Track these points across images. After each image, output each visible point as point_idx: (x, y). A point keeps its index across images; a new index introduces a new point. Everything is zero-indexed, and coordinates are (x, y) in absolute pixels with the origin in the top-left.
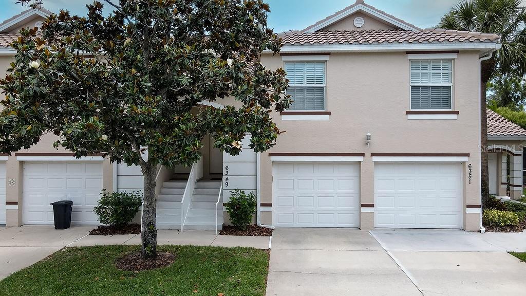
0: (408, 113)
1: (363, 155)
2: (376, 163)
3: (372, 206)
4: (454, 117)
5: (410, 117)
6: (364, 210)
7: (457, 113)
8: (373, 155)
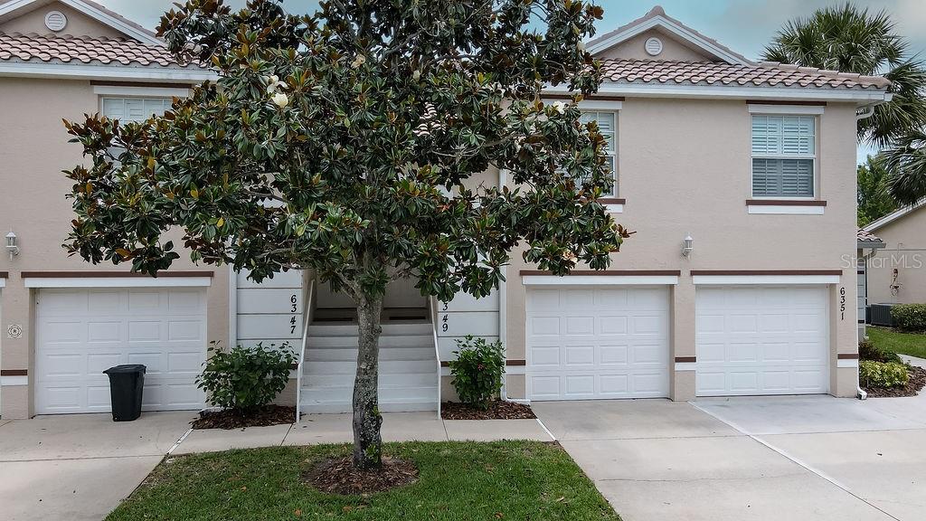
0: (750, 203)
1: (677, 273)
2: (699, 287)
3: (693, 360)
4: (819, 210)
5: (753, 209)
6: (679, 366)
7: (823, 204)
8: (693, 273)
